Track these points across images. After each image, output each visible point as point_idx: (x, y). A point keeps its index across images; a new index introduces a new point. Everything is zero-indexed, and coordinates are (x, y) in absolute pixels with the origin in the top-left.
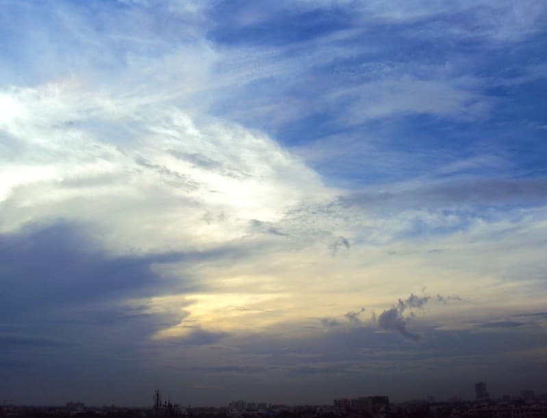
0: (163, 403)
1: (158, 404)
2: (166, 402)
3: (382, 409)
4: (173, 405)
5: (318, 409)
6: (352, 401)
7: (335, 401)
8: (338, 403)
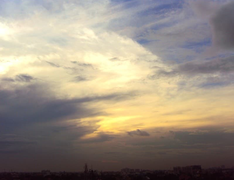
0: (89, 170)
1: (86, 170)
2: (90, 170)
3: (198, 172)
4: (94, 171)
5: (166, 172)
6: (183, 168)
7: (174, 168)
8: (175, 169)
